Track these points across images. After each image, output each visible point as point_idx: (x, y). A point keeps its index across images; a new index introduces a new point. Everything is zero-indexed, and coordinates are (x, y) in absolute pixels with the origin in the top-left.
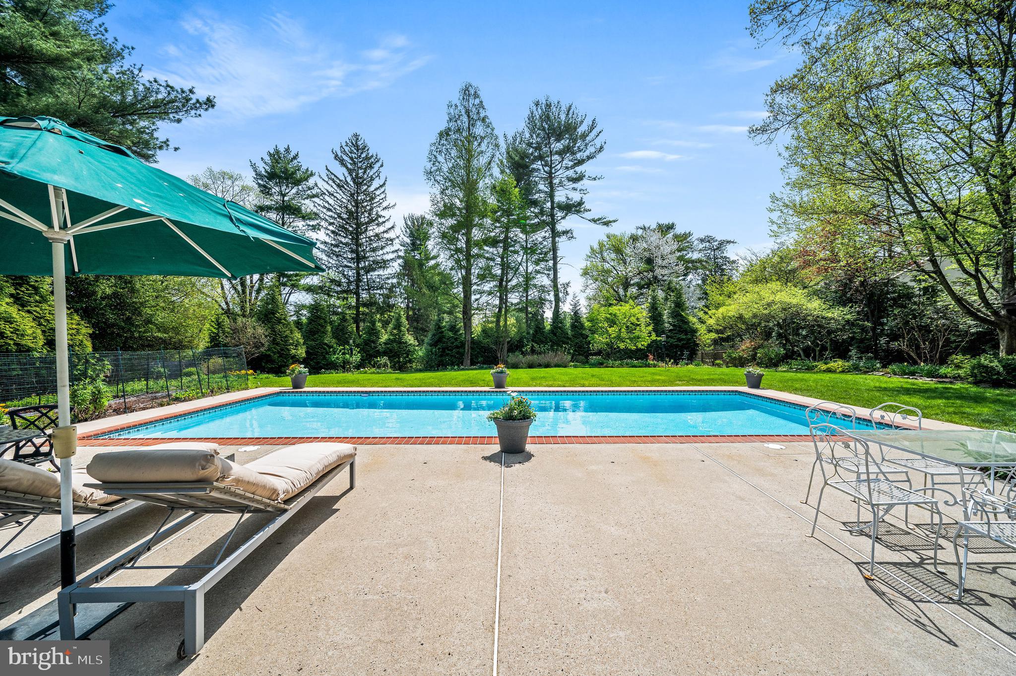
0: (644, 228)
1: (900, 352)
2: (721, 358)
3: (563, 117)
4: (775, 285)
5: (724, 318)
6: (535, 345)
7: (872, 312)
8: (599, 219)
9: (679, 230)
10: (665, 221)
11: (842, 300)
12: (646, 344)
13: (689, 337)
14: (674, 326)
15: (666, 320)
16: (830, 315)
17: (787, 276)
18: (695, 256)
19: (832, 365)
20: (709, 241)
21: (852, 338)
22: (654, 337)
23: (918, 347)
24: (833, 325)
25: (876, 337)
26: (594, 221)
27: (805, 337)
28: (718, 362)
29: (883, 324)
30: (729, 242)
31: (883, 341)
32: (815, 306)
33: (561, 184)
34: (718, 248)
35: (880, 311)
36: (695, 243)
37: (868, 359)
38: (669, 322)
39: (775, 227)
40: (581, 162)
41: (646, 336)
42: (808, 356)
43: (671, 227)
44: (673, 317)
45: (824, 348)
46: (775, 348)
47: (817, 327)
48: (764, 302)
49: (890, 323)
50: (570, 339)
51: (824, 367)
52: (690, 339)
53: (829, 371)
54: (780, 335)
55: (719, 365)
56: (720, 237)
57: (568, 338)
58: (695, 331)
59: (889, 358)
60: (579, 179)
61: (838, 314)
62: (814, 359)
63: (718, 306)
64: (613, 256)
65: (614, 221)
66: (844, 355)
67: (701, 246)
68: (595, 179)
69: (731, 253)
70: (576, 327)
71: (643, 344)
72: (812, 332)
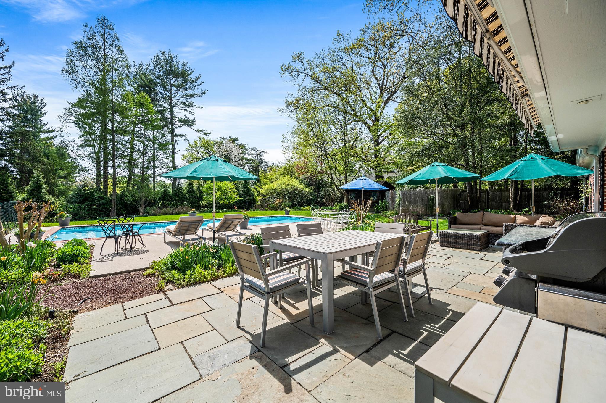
0: (223, 139)
1: (324, 203)
2: (268, 207)
3: (181, 67)
4: (288, 177)
5: (268, 190)
6: (165, 202)
7: (317, 189)
8: (201, 131)
9: (241, 142)
10: (234, 136)
11: (309, 185)
12: (234, 201)
13: (252, 198)
14: (244, 192)
15: (241, 189)
16: (306, 190)
17: (292, 174)
18: (250, 157)
19: (306, 208)
20: (255, 150)
21: (312, 198)
22: (238, 198)
23: (328, 201)
24: (307, 194)
25: (318, 198)
26: (198, 131)
27: (298, 198)
28: (266, 209)
29: (320, 194)
30: (264, 152)
31: (320, 199)
32: (301, 187)
33: (176, 105)
34: (259, 154)
35: (319, 189)
36: (249, 150)
37: (316, 205)
38: (242, 191)
39: (284, 150)
40: (191, 96)
41: (234, 197)
42: (299, 205)
43: (236, 139)
44: (244, 188)
45: (304, 203)
46: (287, 202)
47: (302, 195)
48: (286, 184)
49: (322, 193)
50: (188, 199)
51: (304, 209)
52: (252, 199)
53: (306, 210)
54: (289, 197)
55: (266, 210)
56: (260, 149)
57: (186, 198)
58: (253, 195)
59: (322, 205)
60: (190, 105)
61: (309, 190)
62: (301, 206)
63: (265, 184)
64: (203, 150)
65: (210, 134)
66: (309, 205)
67: (252, 152)
68: (199, 107)
69: (265, 157)
70: (190, 192)
71: (232, 202)
72: (300, 196)
